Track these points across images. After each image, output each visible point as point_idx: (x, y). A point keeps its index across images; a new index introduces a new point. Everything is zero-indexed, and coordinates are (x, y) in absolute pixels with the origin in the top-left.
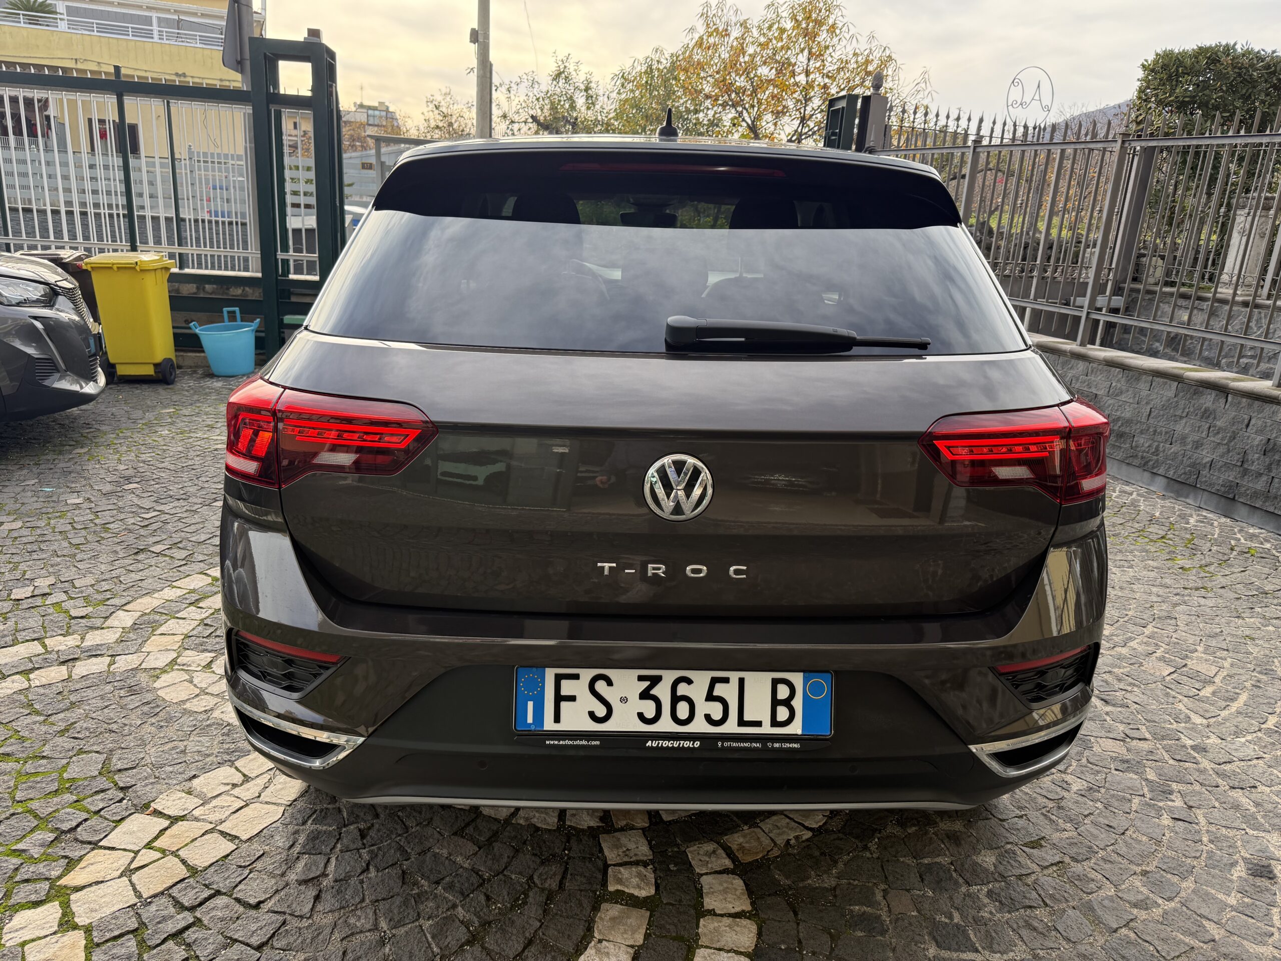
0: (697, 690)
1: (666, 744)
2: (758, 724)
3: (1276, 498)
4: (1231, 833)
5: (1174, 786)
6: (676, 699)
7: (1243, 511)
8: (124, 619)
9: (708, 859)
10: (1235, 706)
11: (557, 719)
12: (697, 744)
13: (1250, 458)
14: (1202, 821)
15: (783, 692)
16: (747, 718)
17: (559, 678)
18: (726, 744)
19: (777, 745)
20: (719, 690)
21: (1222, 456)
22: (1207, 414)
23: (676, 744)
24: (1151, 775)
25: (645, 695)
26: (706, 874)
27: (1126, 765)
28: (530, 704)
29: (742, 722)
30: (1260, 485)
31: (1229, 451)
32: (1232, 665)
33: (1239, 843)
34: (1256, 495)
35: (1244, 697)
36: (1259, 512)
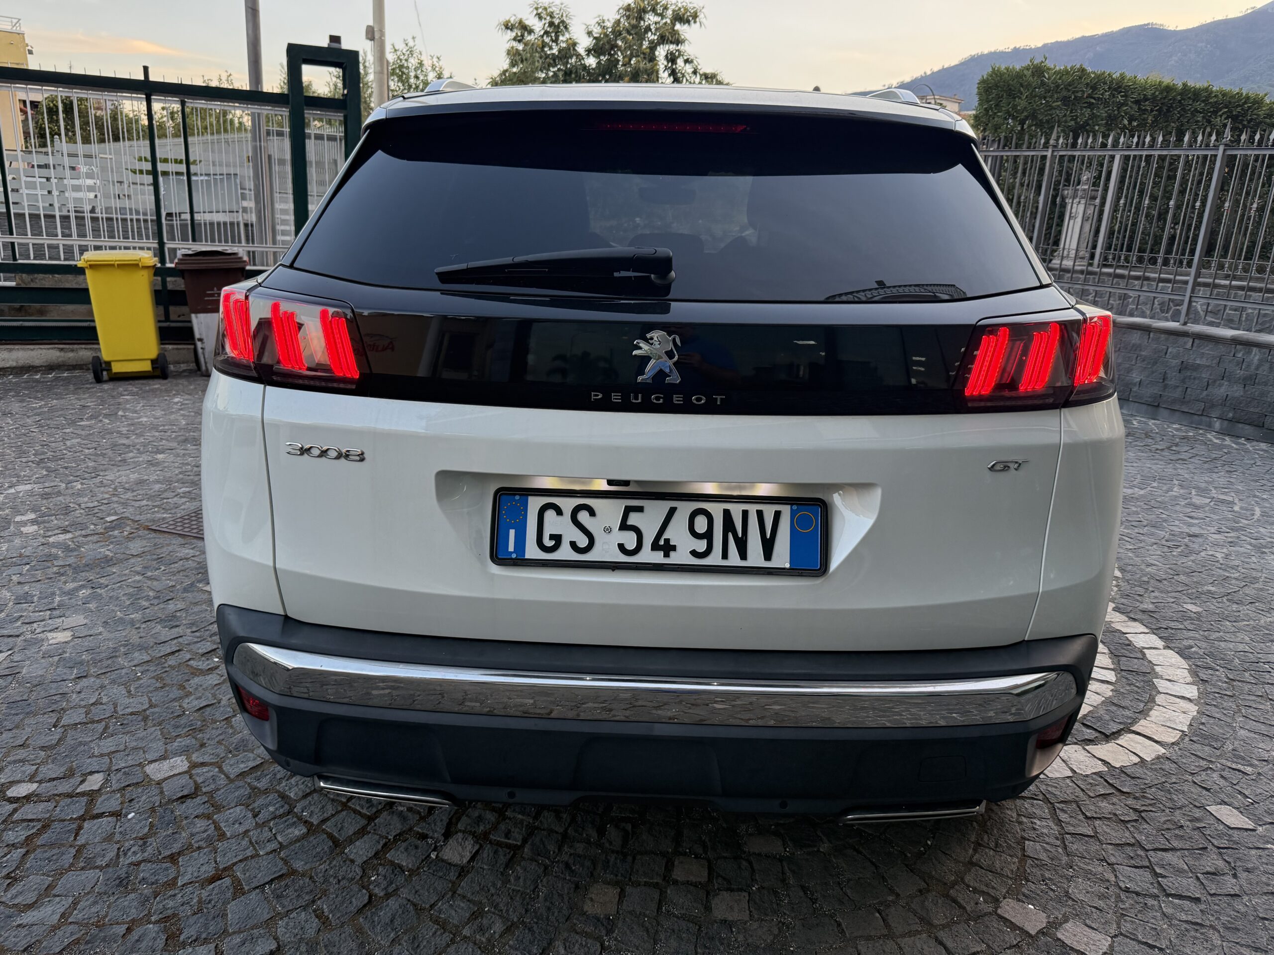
3: (1189, 402)
7: (1165, 413)
13: (1169, 376)
21: (1148, 377)
22: (1137, 348)
30: (1178, 394)
31: (1153, 372)
34: (1174, 401)
36: (1177, 414)
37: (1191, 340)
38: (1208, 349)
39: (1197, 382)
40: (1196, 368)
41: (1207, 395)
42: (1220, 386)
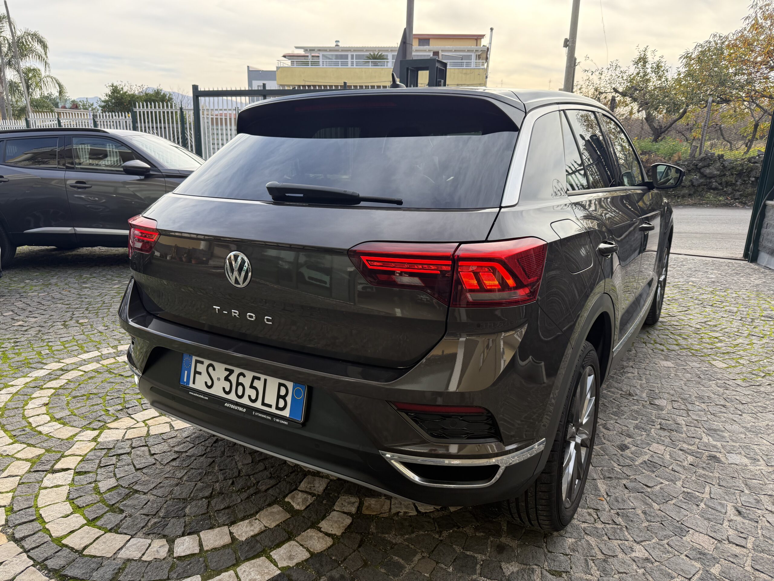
0: (246, 381)
1: (233, 406)
2: (270, 406)
6: (238, 384)
9: (346, 505)
11: (194, 383)
12: (245, 410)
15: (283, 392)
16: (266, 402)
17: (197, 362)
18: (256, 414)
19: (278, 420)
20: (256, 383)
23: (236, 408)
24: (715, 570)
25: (227, 379)
26: (337, 511)
27: (700, 556)
28: (186, 372)
29: (263, 404)
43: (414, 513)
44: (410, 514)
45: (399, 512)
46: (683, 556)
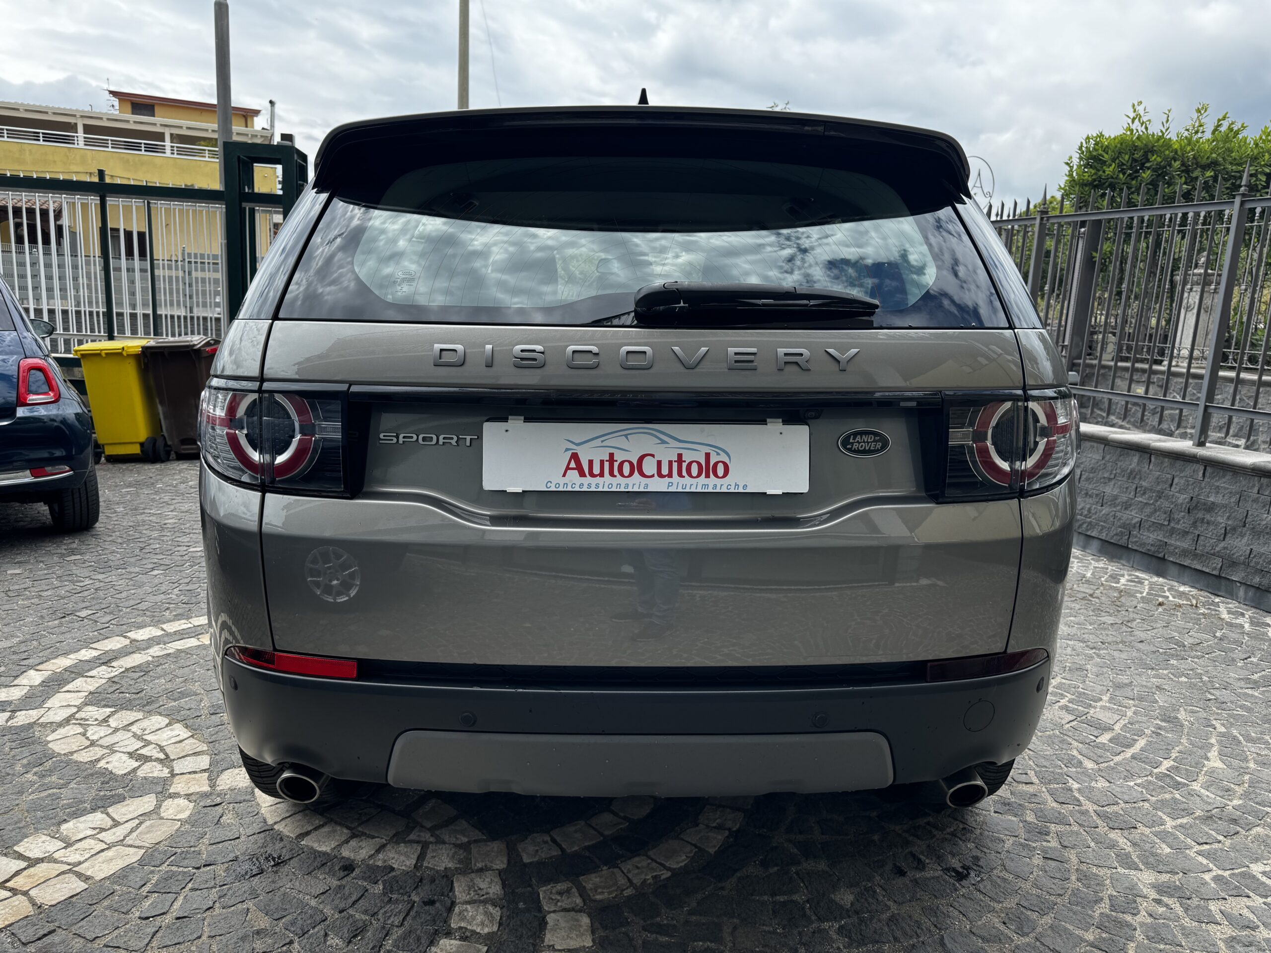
3: (1202, 556)
4: (1102, 872)
5: (1053, 827)
7: (1173, 570)
8: (34, 678)
9: (559, 898)
10: (1129, 753)
13: (1176, 517)
14: (1074, 859)
21: (1149, 516)
22: (1132, 475)
24: (1030, 817)
26: (554, 912)
27: (1008, 807)
30: (1185, 544)
31: (1155, 511)
32: (1135, 713)
33: (1108, 882)
34: (1185, 553)
35: (1141, 743)
36: (1188, 571)
37: (1202, 468)
38: (1224, 482)
39: (1212, 527)
40: (1211, 508)
41: (1225, 548)
42: (1242, 535)
43: (666, 874)
44: (663, 877)
45: (645, 880)
46: (992, 814)
